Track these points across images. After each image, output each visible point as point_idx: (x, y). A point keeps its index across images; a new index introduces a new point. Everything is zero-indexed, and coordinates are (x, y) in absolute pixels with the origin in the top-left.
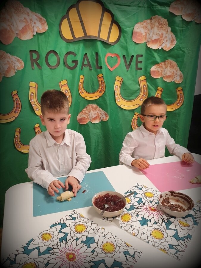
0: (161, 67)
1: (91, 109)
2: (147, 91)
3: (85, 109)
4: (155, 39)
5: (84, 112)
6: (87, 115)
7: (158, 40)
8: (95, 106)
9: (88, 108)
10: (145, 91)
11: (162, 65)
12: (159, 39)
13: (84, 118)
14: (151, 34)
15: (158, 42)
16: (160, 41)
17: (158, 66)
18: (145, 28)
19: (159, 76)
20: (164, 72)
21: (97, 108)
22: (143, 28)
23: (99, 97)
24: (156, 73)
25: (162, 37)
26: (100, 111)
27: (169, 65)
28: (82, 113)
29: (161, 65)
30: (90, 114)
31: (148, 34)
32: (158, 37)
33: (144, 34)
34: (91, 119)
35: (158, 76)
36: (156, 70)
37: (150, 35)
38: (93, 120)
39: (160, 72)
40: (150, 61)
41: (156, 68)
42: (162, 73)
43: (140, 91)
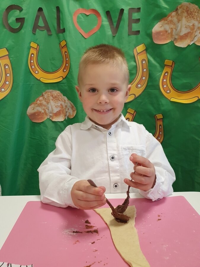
0: (171, 22)
1: (51, 98)
2: (147, 70)
3: (41, 98)
5: (38, 102)
6: (44, 107)
8: (56, 93)
9: (46, 96)
10: (145, 70)
11: (172, 17)
13: (39, 113)
17: (166, 22)
19: (168, 40)
20: (176, 30)
21: (60, 97)
23: (63, 79)
24: (163, 35)
26: (64, 101)
27: (185, 14)
28: (36, 105)
29: (170, 18)
30: (49, 106)
34: (51, 115)
35: (165, 39)
36: (162, 29)
38: (54, 117)
39: (170, 31)
40: (153, 16)
41: (162, 25)
42: (173, 32)
43: (137, 71)
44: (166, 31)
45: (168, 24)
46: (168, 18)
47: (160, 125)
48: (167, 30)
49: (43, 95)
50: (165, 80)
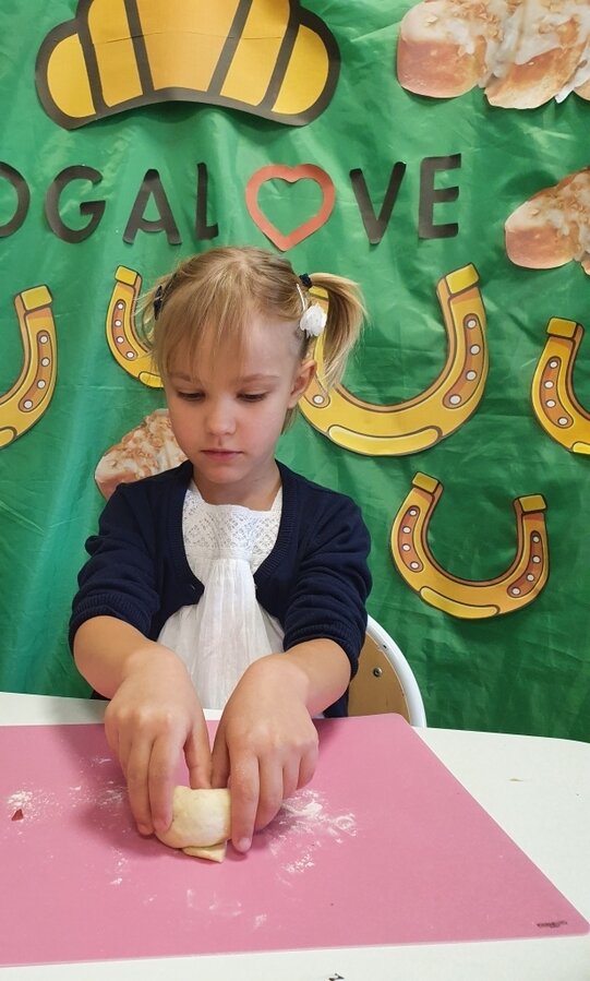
0: (573, 202)
2: (482, 348)
4: (535, 59)
5: (131, 444)
7: (552, 57)
9: (153, 427)
10: (475, 350)
11: (573, 188)
12: (559, 49)
14: (510, 39)
15: (552, 71)
16: (559, 62)
17: (553, 201)
18: (477, 17)
19: (561, 256)
22: (467, 18)
24: (540, 242)
25: (574, 36)
29: (566, 191)
30: (161, 458)
31: (491, 43)
32: (548, 44)
33: (470, 49)
35: (551, 254)
36: (539, 222)
37: (505, 46)
39: (566, 231)
40: (504, 180)
41: (537, 211)
42: (578, 234)
43: (447, 351)
44: (555, 231)
45: (562, 208)
46: (559, 189)
47: (534, 534)
48: (559, 226)
49: (144, 425)
50: (549, 385)
